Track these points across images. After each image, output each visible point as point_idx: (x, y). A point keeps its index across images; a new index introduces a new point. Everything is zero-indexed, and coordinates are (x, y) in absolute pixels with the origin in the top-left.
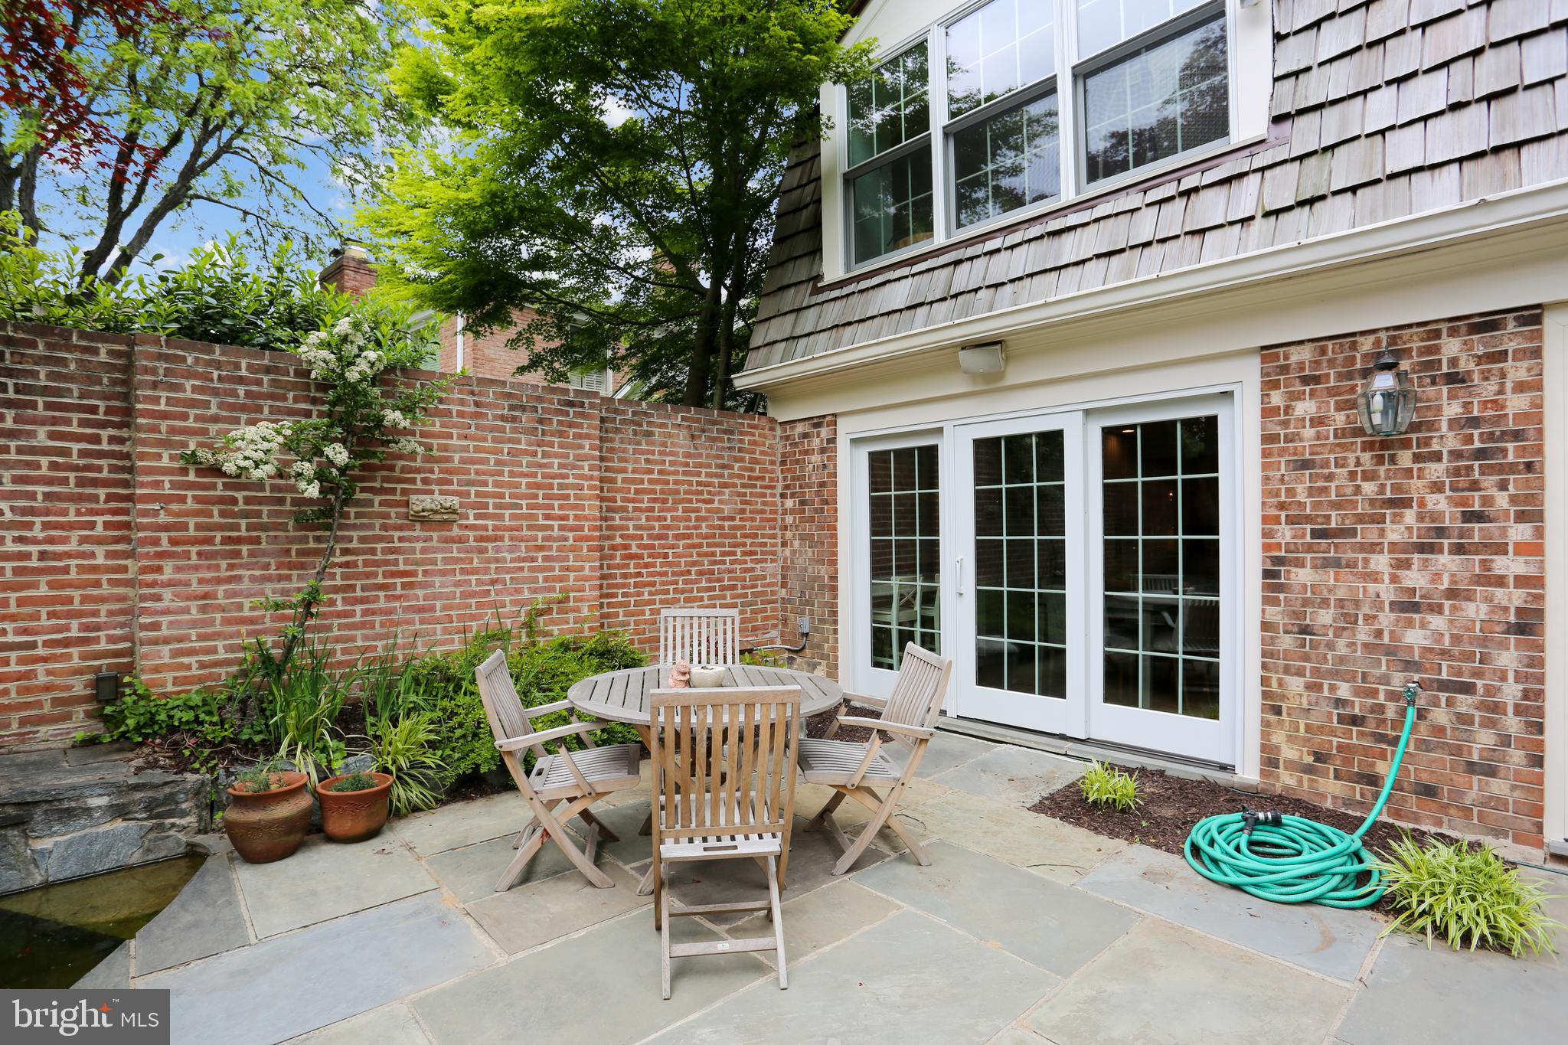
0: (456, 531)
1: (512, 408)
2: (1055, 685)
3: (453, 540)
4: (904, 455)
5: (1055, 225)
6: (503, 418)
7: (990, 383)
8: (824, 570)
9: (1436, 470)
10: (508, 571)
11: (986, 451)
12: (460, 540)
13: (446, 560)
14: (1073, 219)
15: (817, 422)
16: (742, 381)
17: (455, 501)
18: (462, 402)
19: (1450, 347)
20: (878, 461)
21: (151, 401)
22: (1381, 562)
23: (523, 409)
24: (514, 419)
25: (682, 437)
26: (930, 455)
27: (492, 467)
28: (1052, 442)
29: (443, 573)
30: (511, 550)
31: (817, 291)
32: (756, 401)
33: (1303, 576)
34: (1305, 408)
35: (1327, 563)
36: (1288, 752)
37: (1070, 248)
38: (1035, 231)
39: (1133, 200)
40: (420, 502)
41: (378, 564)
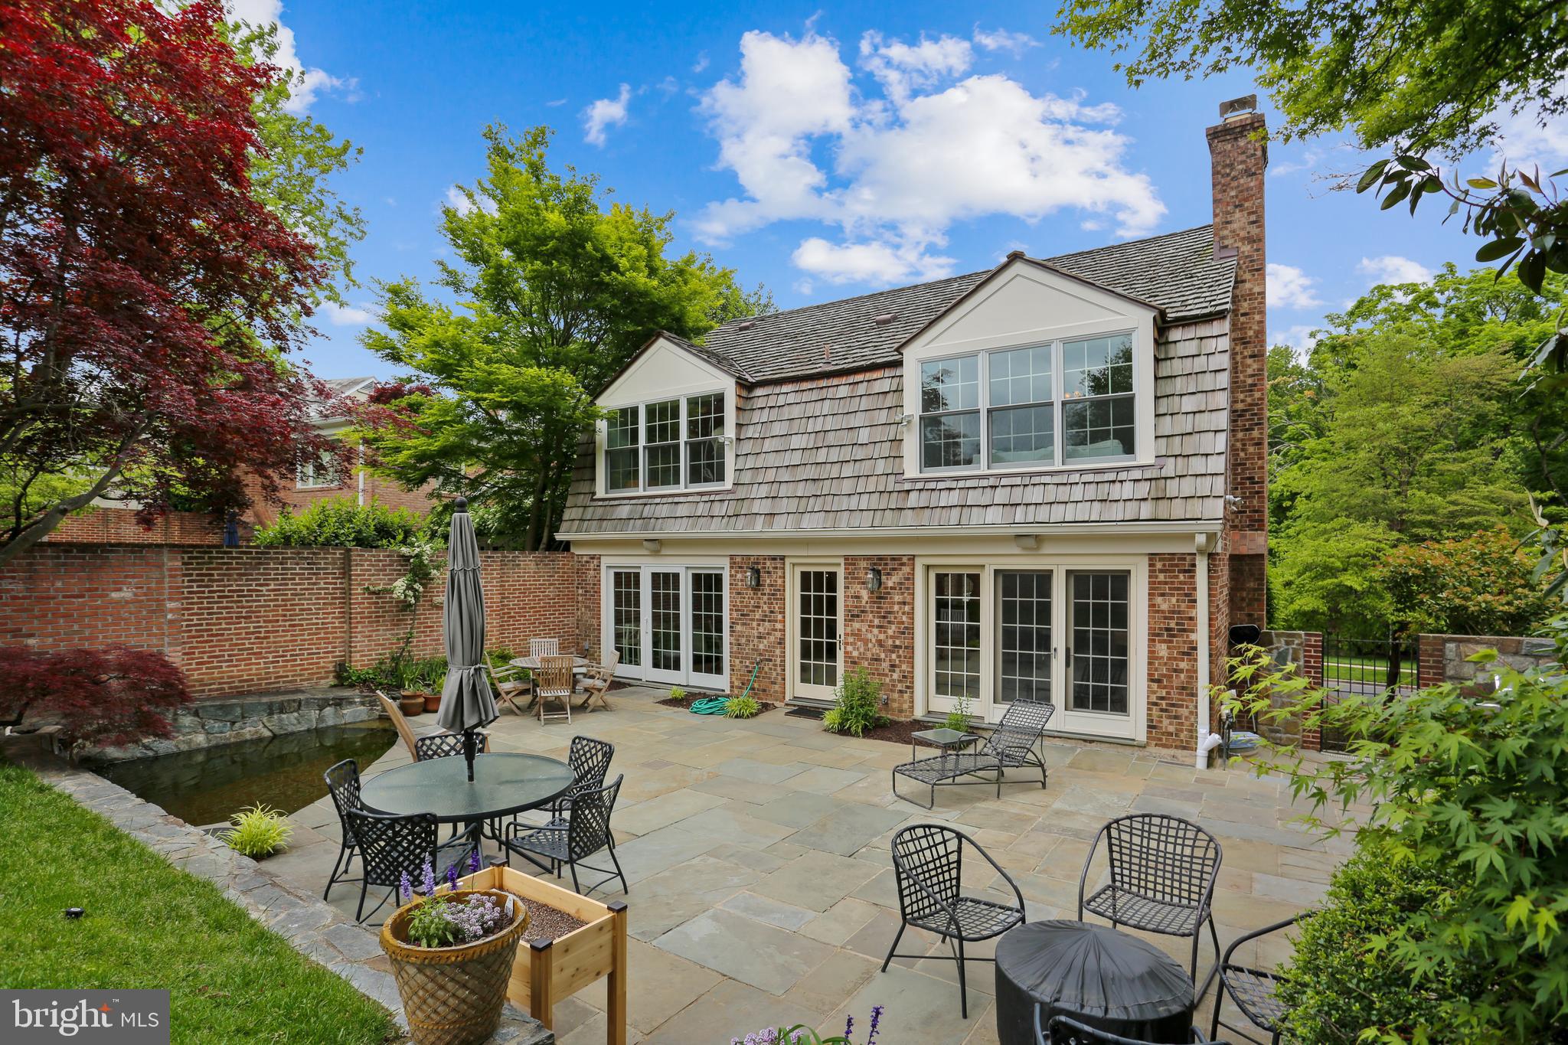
2: (677, 667)
4: (628, 575)
5: (676, 500)
7: (656, 553)
8: (595, 622)
9: (765, 598)
11: (655, 576)
14: (682, 499)
15: (593, 557)
16: (559, 537)
19: (768, 563)
20: (618, 575)
21: (356, 570)
22: (755, 624)
25: (532, 565)
26: (637, 575)
28: (676, 576)
31: (592, 500)
32: (566, 546)
33: (738, 628)
34: (739, 576)
35: (744, 624)
36: (736, 683)
37: (682, 510)
38: (670, 500)
39: (697, 498)
40: (437, 600)
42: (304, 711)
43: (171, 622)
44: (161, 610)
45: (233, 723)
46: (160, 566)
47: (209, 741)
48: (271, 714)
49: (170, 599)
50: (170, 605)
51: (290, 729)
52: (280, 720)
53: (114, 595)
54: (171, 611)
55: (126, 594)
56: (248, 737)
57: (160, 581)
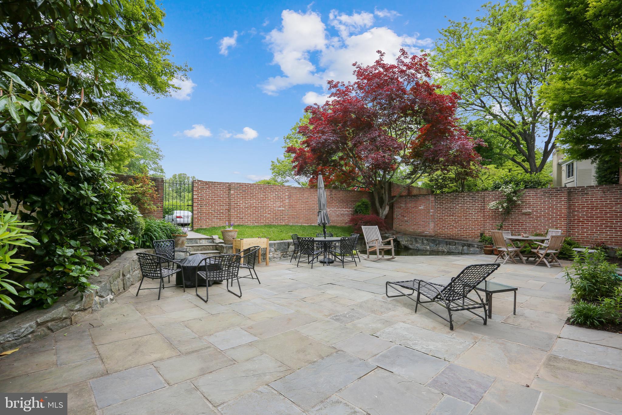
0: (531, 216)
1: (544, 193)
3: (530, 217)
6: (542, 195)
10: (543, 223)
12: (532, 217)
13: (529, 221)
17: (530, 211)
18: (533, 193)
21: (487, 199)
23: (546, 193)
24: (544, 195)
27: (539, 204)
29: (529, 223)
30: (543, 219)
40: (524, 211)
41: (517, 221)
42: (457, 246)
43: (431, 215)
44: (429, 212)
45: (436, 245)
46: (429, 200)
47: (430, 249)
48: (447, 245)
49: (431, 209)
50: (431, 211)
51: (452, 251)
52: (449, 247)
53: (420, 208)
54: (432, 212)
55: (422, 207)
56: (440, 250)
57: (429, 204)
